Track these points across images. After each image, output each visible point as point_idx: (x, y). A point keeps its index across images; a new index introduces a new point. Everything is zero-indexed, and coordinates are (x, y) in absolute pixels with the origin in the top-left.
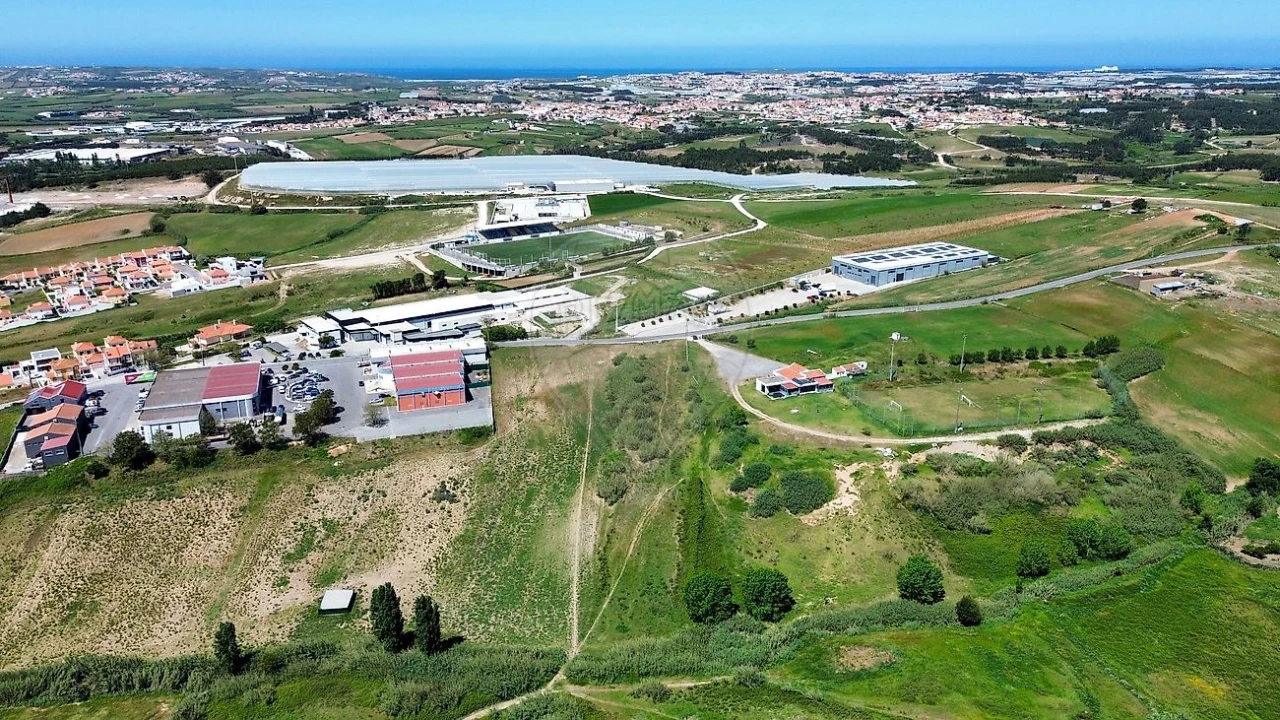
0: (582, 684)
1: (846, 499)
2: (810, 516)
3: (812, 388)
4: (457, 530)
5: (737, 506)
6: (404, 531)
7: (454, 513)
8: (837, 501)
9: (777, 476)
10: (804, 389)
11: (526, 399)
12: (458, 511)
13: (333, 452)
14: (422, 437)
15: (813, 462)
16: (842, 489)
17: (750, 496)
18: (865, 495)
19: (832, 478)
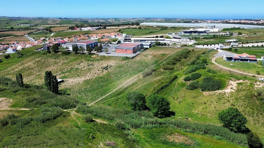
0: (77, 112)
1: (228, 90)
2: (207, 93)
3: (247, 60)
4: (101, 75)
5: (183, 85)
6: (89, 73)
7: (104, 72)
8: (223, 90)
9: (202, 77)
10: (242, 60)
11: (149, 55)
12: (105, 72)
13: (92, 56)
14: (113, 57)
15: (221, 76)
16: (229, 87)
17: (189, 83)
18: (238, 91)
19: (227, 82)
